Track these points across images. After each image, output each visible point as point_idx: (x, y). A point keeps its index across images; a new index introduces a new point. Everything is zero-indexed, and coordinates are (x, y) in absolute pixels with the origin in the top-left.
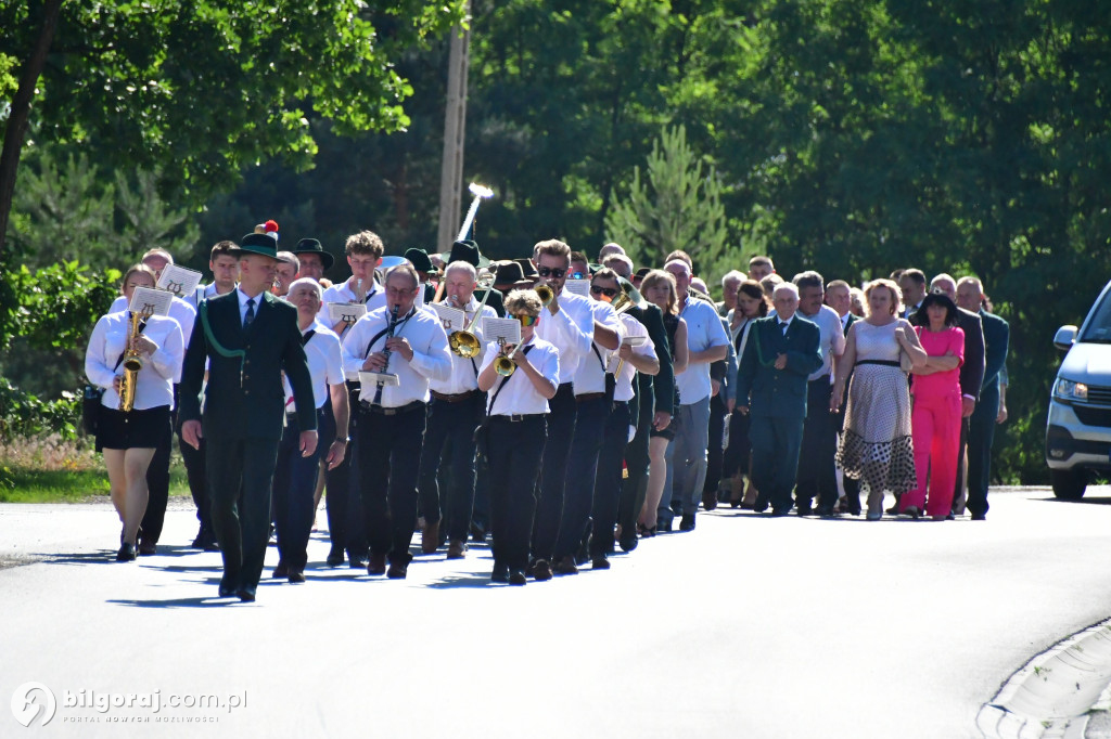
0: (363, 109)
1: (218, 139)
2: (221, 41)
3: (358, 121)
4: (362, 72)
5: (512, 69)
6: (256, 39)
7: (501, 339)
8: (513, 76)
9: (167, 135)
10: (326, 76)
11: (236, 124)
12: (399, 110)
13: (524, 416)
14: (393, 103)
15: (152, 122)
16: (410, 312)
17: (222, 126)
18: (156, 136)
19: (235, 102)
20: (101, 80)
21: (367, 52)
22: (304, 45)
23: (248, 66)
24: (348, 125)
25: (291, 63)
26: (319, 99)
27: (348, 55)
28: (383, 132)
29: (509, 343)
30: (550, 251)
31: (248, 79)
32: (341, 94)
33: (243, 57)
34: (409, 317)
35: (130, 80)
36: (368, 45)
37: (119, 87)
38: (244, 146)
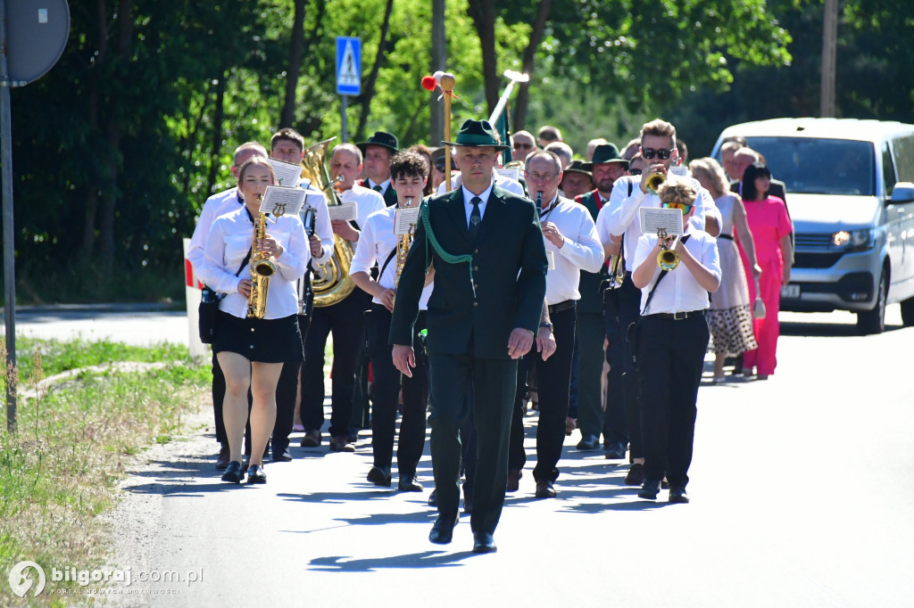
0: (761, 51)
1: (666, 73)
2: (664, 10)
3: (757, 58)
4: (758, 26)
5: (875, 22)
6: (687, 8)
7: (661, 231)
8: (875, 28)
9: (632, 72)
10: (734, 30)
11: (677, 63)
12: (783, 51)
13: (689, 313)
14: (780, 46)
15: (623, 63)
16: (554, 201)
17: (668, 67)
18: (623, 73)
19: (674, 48)
20: (588, 39)
21: (760, 14)
22: (719, 10)
23: (682, 25)
24: (751, 62)
25: (712, 23)
26: (731, 46)
27: (747, 16)
28: (774, 66)
29: (670, 235)
30: (655, 132)
31: (683, 34)
32: (746, 42)
33: (679, 19)
34: (553, 206)
35: (608, 37)
36: (761, 9)
37: (600, 42)
38: (684, 77)
